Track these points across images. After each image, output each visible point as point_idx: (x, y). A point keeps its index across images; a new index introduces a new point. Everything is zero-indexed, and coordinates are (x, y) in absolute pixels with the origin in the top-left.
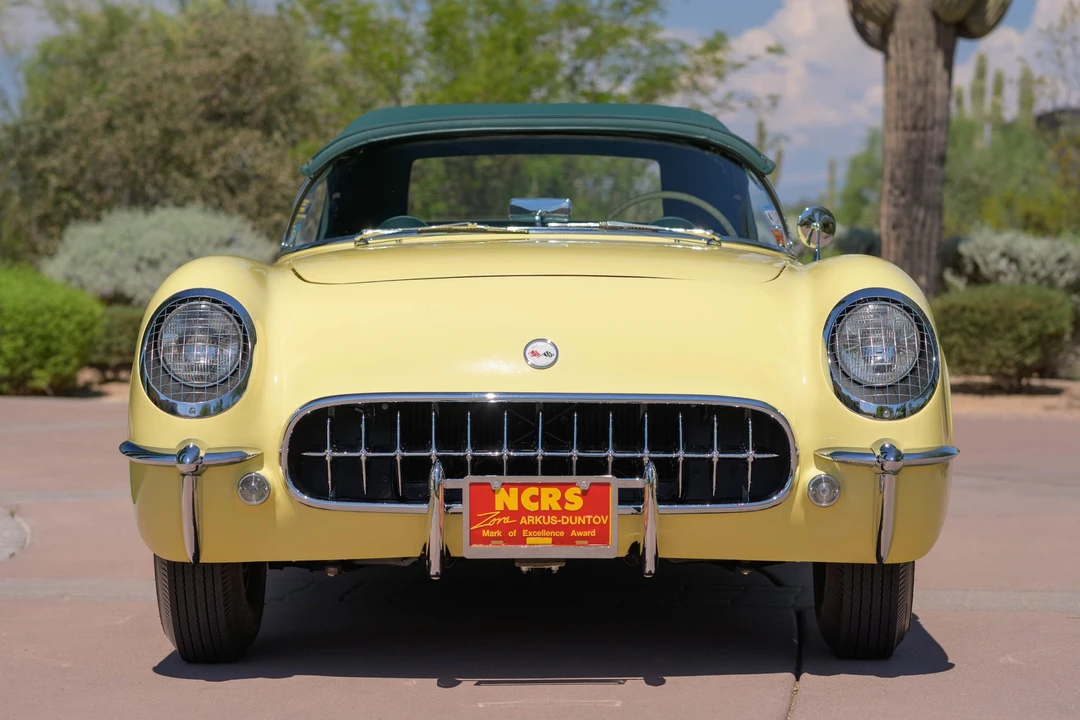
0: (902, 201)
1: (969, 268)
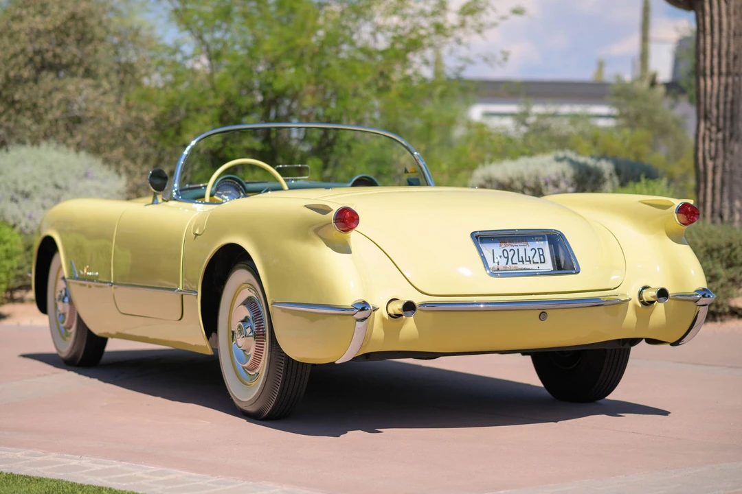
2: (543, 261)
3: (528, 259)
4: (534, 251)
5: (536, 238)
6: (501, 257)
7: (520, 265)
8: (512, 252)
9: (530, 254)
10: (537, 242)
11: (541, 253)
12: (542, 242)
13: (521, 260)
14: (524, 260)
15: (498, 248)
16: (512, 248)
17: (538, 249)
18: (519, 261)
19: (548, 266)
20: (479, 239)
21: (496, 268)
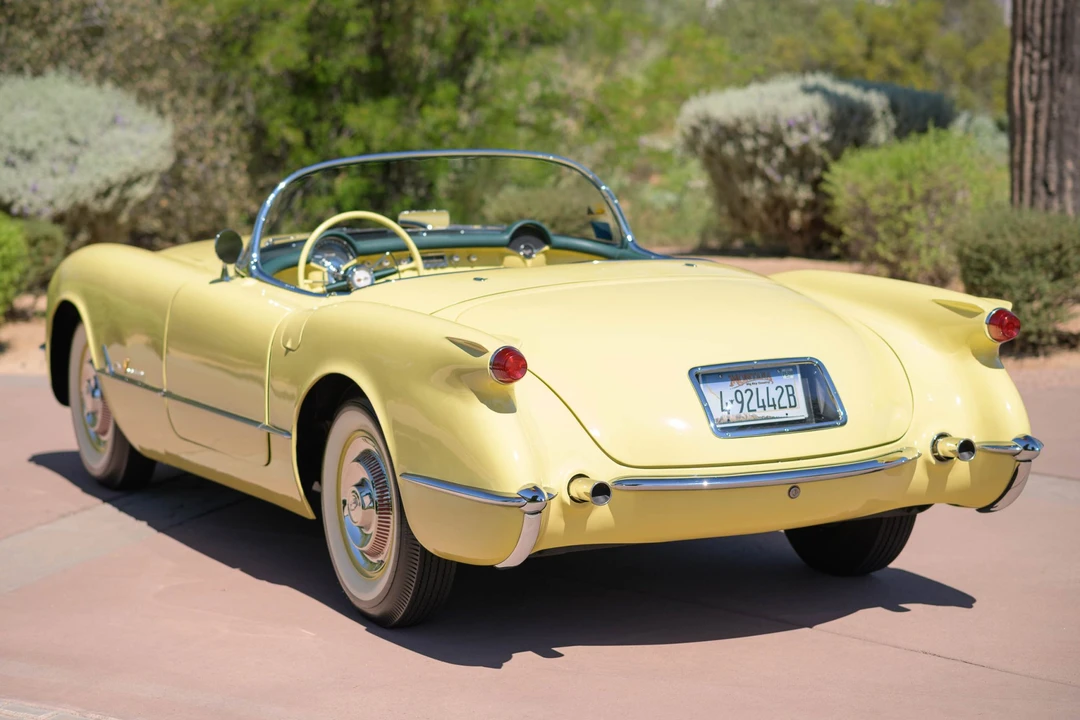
2: (793, 404)
3: (771, 403)
4: (780, 389)
5: (783, 370)
6: (732, 401)
7: (760, 413)
8: (749, 393)
9: (775, 394)
10: (785, 377)
11: (791, 392)
12: (792, 376)
13: (761, 404)
14: (766, 404)
15: (728, 389)
16: (749, 387)
17: (787, 386)
18: (759, 407)
19: (801, 412)
20: (700, 378)
21: (726, 419)
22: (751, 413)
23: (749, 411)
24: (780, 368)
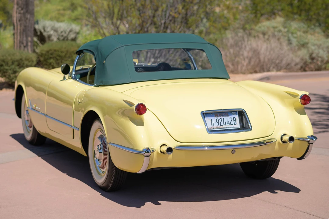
0: (22, 12)
1: (39, 33)
2: (235, 123)
3: (228, 123)
6: (215, 122)
8: (221, 119)
9: (229, 120)
11: (235, 120)
12: (235, 115)
15: (214, 119)
17: (233, 118)
18: (224, 124)
19: (238, 126)
20: (205, 114)
21: (213, 128)
22: (221, 126)
23: (221, 125)
24: (231, 112)
